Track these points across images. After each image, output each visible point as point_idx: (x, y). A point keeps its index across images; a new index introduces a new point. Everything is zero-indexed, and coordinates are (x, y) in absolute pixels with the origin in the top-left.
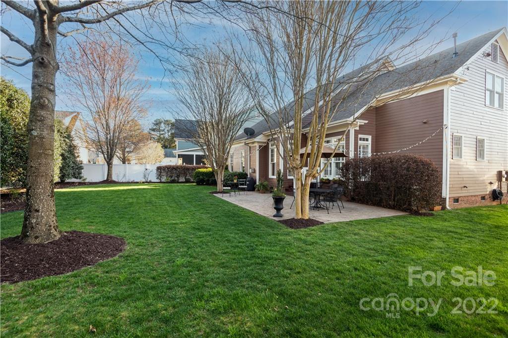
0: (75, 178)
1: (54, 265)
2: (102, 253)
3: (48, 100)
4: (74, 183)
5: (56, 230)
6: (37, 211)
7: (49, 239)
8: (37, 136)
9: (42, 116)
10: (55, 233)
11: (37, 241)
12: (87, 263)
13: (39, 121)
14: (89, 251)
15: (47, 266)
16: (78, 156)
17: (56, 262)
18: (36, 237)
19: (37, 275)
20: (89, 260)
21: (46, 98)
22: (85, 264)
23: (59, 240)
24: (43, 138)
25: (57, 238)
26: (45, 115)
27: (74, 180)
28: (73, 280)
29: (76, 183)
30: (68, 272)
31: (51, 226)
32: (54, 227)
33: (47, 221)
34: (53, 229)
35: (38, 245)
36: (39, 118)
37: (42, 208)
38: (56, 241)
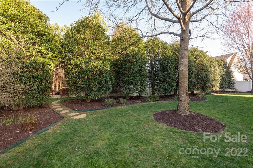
0: (230, 89)
1: (181, 125)
2: (204, 129)
3: (185, 54)
4: (229, 91)
5: (188, 111)
6: (181, 101)
7: (184, 114)
8: (181, 70)
9: (183, 62)
10: (187, 112)
11: (180, 113)
12: (194, 130)
13: (182, 64)
14: (198, 125)
15: (178, 124)
16: (232, 77)
17: (182, 124)
18: (180, 111)
19: (174, 126)
20: (196, 129)
21: (184, 54)
22: (193, 130)
23: (188, 115)
24: (183, 71)
25: (187, 114)
26: (183, 61)
27: (229, 90)
28: (183, 134)
29: (230, 91)
30: (184, 130)
31: (185, 108)
32: (187, 109)
33: (184, 106)
34: (187, 110)
35: (179, 114)
36: (181, 63)
37: (183, 100)
38: (187, 115)
